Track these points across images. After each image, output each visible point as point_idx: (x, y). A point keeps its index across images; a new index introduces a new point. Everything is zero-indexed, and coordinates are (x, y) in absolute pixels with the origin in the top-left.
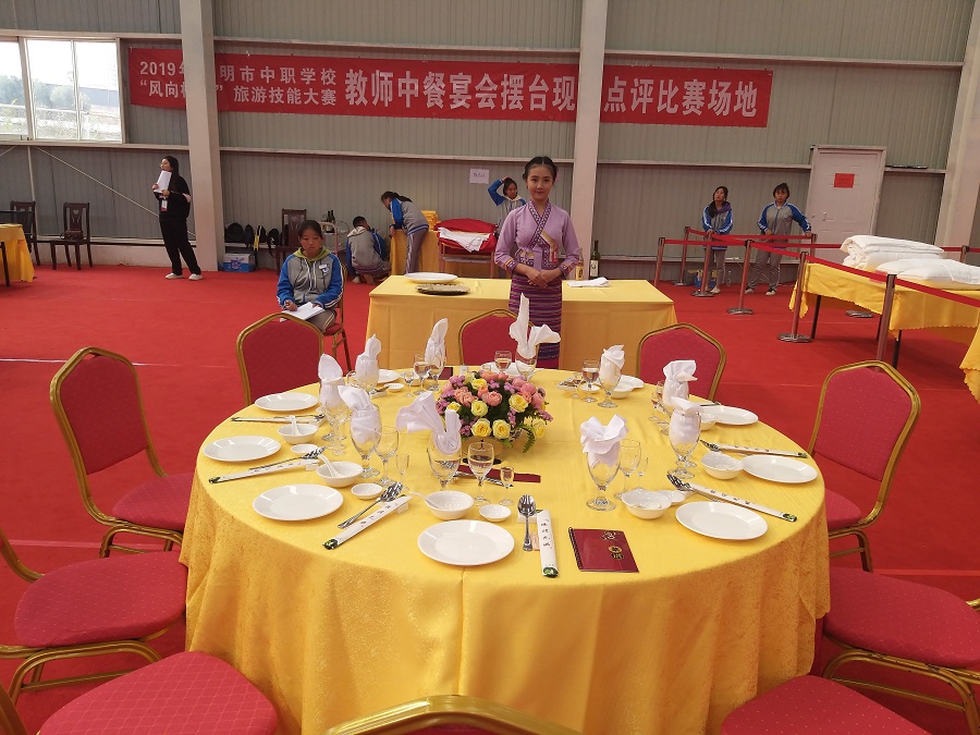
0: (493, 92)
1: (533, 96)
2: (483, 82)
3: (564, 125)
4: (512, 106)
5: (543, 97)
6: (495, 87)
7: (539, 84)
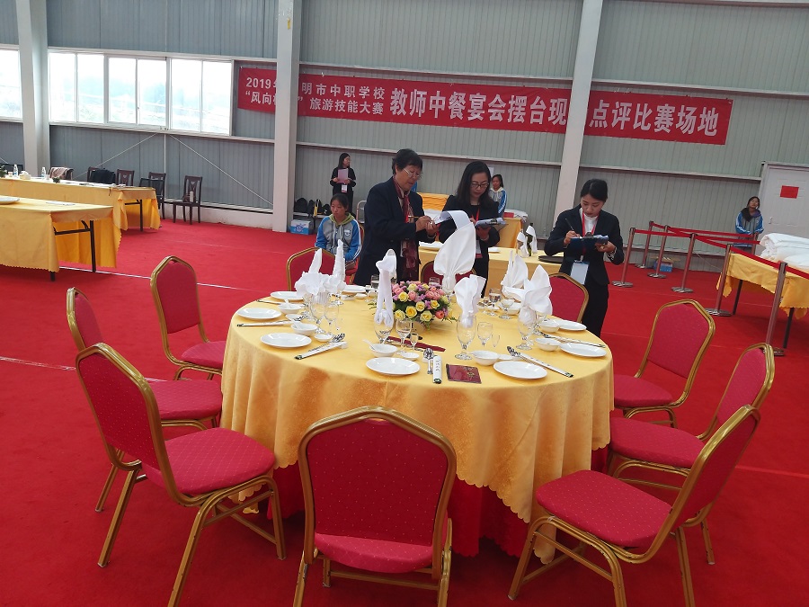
0: (502, 108)
1: (533, 113)
2: (495, 101)
3: (556, 136)
4: (516, 120)
5: (541, 114)
6: (504, 105)
7: (539, 104)
